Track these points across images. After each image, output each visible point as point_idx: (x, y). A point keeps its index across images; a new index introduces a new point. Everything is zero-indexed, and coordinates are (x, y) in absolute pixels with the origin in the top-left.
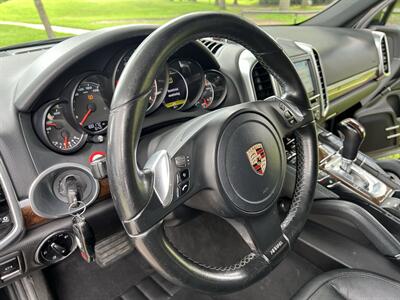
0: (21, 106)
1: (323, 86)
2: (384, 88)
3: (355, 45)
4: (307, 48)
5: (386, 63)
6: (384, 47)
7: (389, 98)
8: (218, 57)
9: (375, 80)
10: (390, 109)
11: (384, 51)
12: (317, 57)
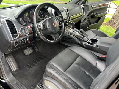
0: (16, 17)
1: (69, 16)
2: (86, 18)
3: (78, 8)
4: (65, 9)
5: (84, 12)
6: (83, 9)
7: (87, 20)
8: (48, 10)
9: (82, 16)
10: (88, 23)
11: (83, 10)
12: (67, 10)
